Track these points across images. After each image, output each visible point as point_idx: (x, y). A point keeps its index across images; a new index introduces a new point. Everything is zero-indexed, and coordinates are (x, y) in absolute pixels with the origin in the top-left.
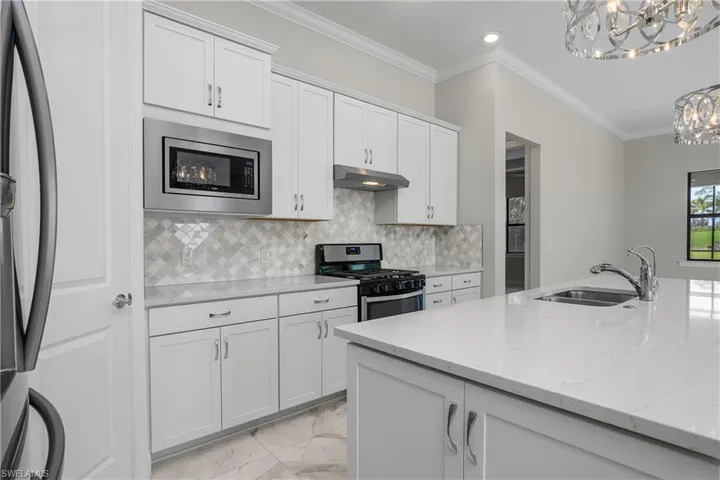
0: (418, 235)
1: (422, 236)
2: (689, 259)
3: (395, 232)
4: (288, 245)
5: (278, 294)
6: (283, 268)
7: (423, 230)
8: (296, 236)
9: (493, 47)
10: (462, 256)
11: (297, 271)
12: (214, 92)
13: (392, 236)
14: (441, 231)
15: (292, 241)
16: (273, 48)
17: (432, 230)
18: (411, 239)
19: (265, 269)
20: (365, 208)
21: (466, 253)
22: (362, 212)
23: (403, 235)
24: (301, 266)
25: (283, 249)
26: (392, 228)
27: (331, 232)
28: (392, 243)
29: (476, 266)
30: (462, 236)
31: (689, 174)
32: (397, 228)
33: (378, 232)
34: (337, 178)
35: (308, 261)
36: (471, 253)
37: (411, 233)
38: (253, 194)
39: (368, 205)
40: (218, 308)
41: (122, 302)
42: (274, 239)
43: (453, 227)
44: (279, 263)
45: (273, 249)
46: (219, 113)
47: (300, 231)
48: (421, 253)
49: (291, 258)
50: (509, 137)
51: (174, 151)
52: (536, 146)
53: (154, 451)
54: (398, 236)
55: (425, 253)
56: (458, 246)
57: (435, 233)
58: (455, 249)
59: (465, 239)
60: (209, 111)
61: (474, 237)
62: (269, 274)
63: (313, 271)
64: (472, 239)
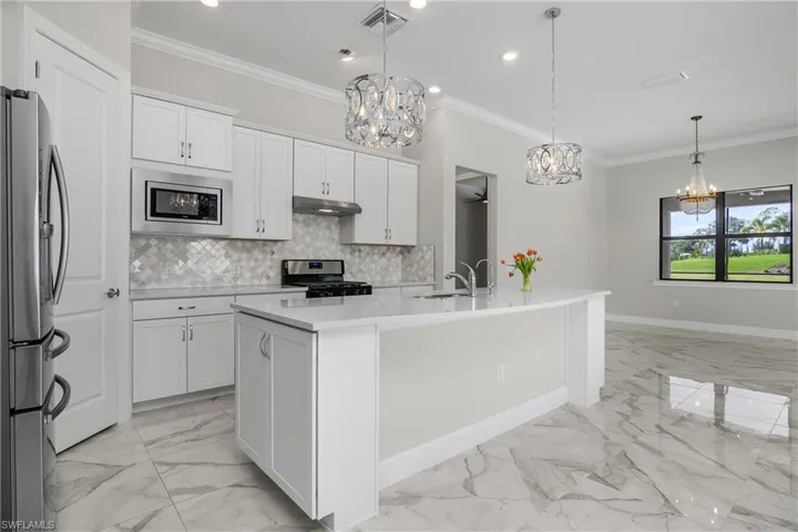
0: (384, 254)
1: (388, 255)
2: (661, 278)
3: (360, 251)
4: (256, 260)
5: (235, 295)
6: (252, 278)
7: (388, 249)
8: (264, 252)
9: (439, 96)
10: (421, 273)
11: (264, 281)
12: (186, 148)
13: (357, 254)
14: (406, 249)
15: (260, 256)
16: (235, 112)
17: (398, 249)
18: (376, 257)
19: (235, 279)
20: (330, 229)
21: (423, 270)
22: (327, 233)
23: (368, 253)
24: (268, 278)
25: (253, 264)
26: (357, 248)
27: (298, 249)
28: (357, 260)
29: (430, 279)
30: (420, 254)
31: (661, 200)
32: (362, 248)
33: (342, 251)
34: (296, 206)
35: (275, 275)
36: (427, 269)
38: (216, 220)
39: (333, 227)
40: (186, 303)
41: (112, 294)
42: (244, 255)
43: (413, 247)
44: (248, 275)
45: (243, 263)
46: (189, 162)
47: (267, 249)
48: (387, 269)
49: (260, 271)
50: (459, 169)
51: (154, 191)
52: (494, 176)
53: (135, 401)
54: (362, 254)
55: (391, 269)
56: (418, 263)
57: (401, 252)
58: (416, 266)
59: (422, 258)
60: (182, 161)
61: (429, 255)
62: (239, 283)
63: (280, 282)
64: (427, 257)
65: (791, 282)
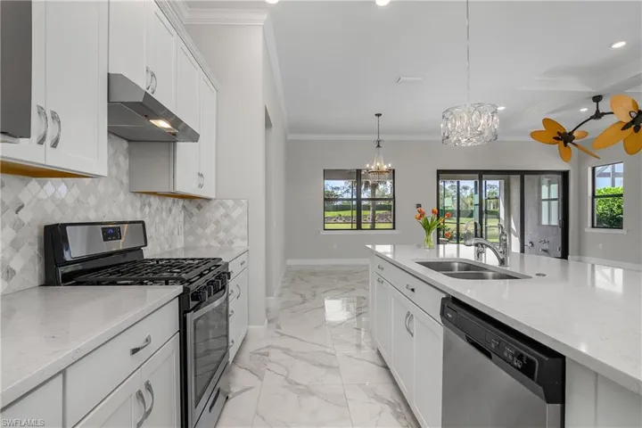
0: (170, 210)
2: (324, 229)
7: (174, 203)
14: (192, 205)
17: (181, 203)
18: (164, 215)
21: (227, 230)
23: (157, 209)
30: (222, 211)
32: (151, 199)
33: (132, 205)
36: (234, 230)
37: (164, 206)
48: (173, 233)
54: (153, 210)
55: (176, 232)
57: (184, 207)
58: (213, 226)
61: (237, 212)
64: (235, 214)
65: (394, 228)
